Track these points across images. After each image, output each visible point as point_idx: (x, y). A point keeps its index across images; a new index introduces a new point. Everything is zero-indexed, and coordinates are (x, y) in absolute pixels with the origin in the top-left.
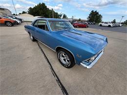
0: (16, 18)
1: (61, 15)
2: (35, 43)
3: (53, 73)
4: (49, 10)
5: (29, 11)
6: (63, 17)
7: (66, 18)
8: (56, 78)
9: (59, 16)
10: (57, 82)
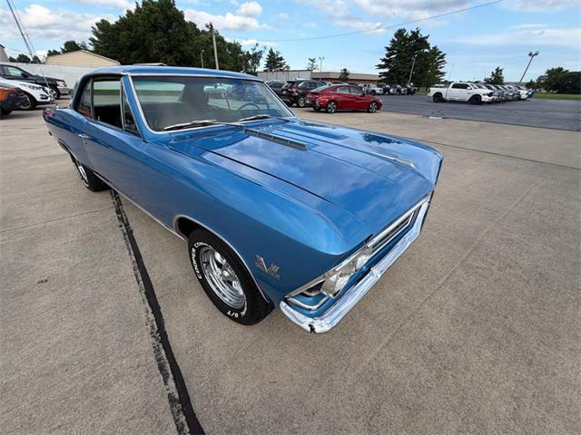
0: (25, 76)
1: (255, 58)
2: (103, 199)
3: (159, 360)
4: (197, 31)
5: (96, 39)
6: (267, 66)
7: (281, 70)
8: (171, 383)
9: (250, 62)
10: (172, 407)
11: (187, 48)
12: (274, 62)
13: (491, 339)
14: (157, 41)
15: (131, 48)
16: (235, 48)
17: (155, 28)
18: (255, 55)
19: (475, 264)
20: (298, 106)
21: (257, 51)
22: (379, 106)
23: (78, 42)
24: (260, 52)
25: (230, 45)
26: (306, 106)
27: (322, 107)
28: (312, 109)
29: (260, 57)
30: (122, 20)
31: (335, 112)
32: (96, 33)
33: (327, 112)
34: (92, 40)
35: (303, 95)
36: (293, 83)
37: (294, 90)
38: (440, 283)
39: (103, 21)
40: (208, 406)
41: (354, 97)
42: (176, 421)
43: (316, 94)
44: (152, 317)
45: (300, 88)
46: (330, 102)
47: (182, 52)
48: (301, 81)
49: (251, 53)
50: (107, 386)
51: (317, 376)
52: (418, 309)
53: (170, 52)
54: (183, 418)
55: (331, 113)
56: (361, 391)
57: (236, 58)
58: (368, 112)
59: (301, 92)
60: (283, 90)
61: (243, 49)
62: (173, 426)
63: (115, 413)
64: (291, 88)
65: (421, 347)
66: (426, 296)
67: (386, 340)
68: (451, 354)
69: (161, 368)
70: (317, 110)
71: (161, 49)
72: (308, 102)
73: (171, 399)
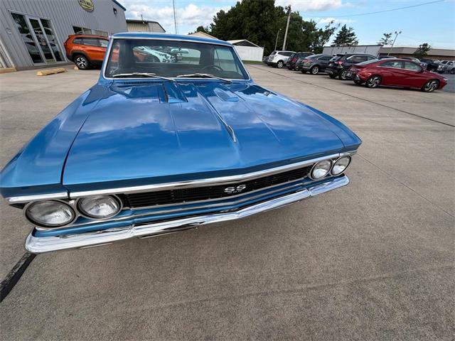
1: (327, 34)
4: (283, 13)
5: (215, 24)
6: (336, 41)
7: (348, 45)
9: (320, 38)
11: (269, 27)
12: (345, 37)
15: (232, 30)
16: (310, 26)
17: (251, 13)
18: (327, 32)
20: (340, 79)
21: (330, 28)
22: (440, 85)
23: (204, 27)
24: (333, 29)
25: (307, 23)
26: (348, 78)
27: (362, 80)
28: (353, 82)
29: (331, 34)
30: (233, 9)
31: (377, 87)
32: (215, 20)
33: (367, 86)
34: (212, 25)
35: (347, 68)
36: (342, 56)
37: (340, 63)
38: (299, 287)
39: (221, 11)
41: (408, 74)
43: (359, 67)
45: (349, 61)
46: (373, 76)
47: (265, 31)
48: (351, 55)
49: (324, 30)
52: (240, 297)
53: (256, 31)
54: (22, 263)
55: (371, 87)
57: (308, 35)
59: (348, 64)
60: (330, 63)
61: (316, 27)
64: (338, 60)
66: (265, 290)
67: (178, 302)
70: (358, 84)
71: (251, 29)
72: (348, 75)
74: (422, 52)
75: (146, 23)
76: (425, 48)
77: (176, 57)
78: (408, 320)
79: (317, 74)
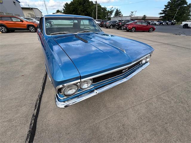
3: (36, 103)
4: (93, 4)
5: (64, 9)
6: (115, 15)
7: (120, 16)
8: (36, 111)
9: (109, 14)
10: (32, 117)
11: (89, 10)
12: (118, 13)
13: (153, 130)
14: (80, 8)
16: (105, 9)
17: (80, 4)
18: (111, 11)
19: (164, 98)
20: (121, 29)
21: (112, 10)
22: (154, 29)
23: (60, 10)
24: (113, 10)
25: (103, 8)
26: (124, 29)
27: (129, 30)
28: (126, 30)
29: (113, 12)
30: (72, 2)
31: (134, 32)
32: (64, 7)
33: (131, 32)
34: (63, 9)
35: (123, 25)
36: (120, 21)
37: (120, 23)
38: (142, 102)
39: (67, 3)
40: (41, 120)
41: (144, 26)
42: (31, 121)
43: (128, 25)
44: (41, 91)
45: (123, 23)
46: (133, 28)
47: (87, 12)
48: (124, 20)
49: (110, 11)
50: (21, 107)
51: (76, 122)
52: (126, 110)
53: (84, 12)
54: (33, 122)
55: (133, 32)
56: (88, 132)
57: (104, 13)
58: (149, 32)
59: (123, 24)
60: (116, 23)
61: (107, 9)
62: (30, 123)
63: (19, 114)
64: (119, 22)
65: (119, 124)
66: (133, 105)
67: (107, 117)
68: (130, 130)
69: (36, 106)
70: (128, 31)
71: (81, 11)
72: (124, 28)
73: (33, 115)
74: (144, 18)
75: (32, 9)
76: (145, 17)
77: (51, 24)
78: (175, 102)
79: (112, 28)
